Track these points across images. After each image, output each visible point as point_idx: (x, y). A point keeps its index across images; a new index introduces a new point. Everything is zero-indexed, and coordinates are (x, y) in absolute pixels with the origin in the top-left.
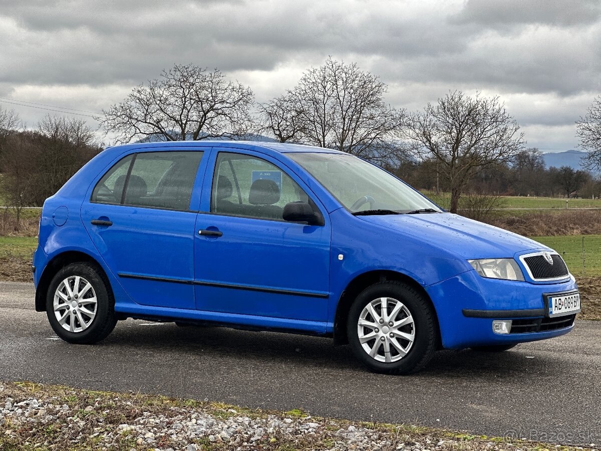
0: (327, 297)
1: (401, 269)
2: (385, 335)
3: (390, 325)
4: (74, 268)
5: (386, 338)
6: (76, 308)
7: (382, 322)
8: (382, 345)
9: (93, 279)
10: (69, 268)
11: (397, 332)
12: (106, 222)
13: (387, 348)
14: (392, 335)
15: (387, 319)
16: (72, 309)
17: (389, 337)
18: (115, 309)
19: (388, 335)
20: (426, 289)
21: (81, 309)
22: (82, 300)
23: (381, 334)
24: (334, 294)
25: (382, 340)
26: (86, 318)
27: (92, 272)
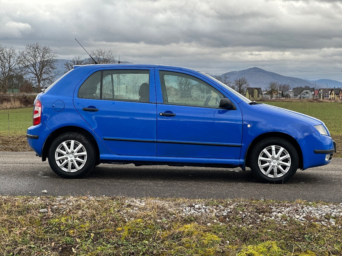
0: (241, 146)
1: (284, 131)
2: (275, 164)
3: (277, 159)
4: (69, 136)
5: (275, 166)
6: (73, 158)
7: (273, 158)
8: (273, 169)
9: (84, 142)
10: (66, 136)
11: (281, 162)
12: (94, 109)
13: (275, 170)
14: (279, 164)
15: (276, 156)
16: (69, 159)
17: (277, 165)
18: (100, 158)
19: (276, 164)
20: (297, 141)
21: (76, 159)
22: (76, 154)
23: (272, 164)
24: (245, 145)
25: (273, 167)
26: (79, 164)
27: (83, 138)
